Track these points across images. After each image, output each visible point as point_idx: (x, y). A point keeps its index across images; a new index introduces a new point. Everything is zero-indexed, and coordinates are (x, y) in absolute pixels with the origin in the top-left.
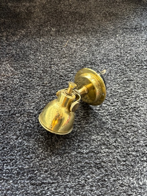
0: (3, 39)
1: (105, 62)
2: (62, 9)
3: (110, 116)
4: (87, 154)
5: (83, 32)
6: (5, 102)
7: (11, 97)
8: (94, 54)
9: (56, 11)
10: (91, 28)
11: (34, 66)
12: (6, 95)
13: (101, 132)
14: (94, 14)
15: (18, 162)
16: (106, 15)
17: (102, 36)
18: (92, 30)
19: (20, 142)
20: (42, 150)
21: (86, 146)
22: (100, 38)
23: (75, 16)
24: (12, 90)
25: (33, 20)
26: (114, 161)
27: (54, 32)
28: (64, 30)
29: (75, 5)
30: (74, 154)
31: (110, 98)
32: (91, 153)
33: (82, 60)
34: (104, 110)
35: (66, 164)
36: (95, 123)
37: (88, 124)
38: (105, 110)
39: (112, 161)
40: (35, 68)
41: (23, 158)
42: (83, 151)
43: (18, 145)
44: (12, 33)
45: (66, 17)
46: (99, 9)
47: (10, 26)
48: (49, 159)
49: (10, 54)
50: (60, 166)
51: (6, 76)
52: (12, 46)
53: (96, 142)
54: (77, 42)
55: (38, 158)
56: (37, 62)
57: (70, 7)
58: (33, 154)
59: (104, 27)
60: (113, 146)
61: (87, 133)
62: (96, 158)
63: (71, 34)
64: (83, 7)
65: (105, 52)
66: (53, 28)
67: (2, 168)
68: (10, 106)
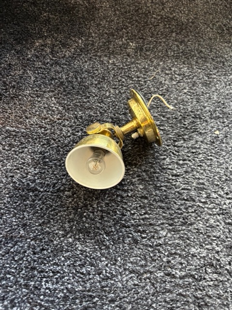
0: (46, 51)
1: (219, 117)
2: (148, 9)
3: (224, 216)
4: (181, 278)
5: (183, 57)
6: (46, 167)
7: (57, 160)
8: (199, 99)
9: (137, 10)
10: (197, 50)
11: (97, 108)
12: (49, 153)
13: (207, 242)
14: (203, 26)
15: (66, 278)
16: (223, 30)
17: (214, 69)
18: (198, 55)
19: (70, 243)
20: (106, 262)
21: (181, 264)
22: (211, 71)
23: (169, 25)
24: (59, 146)
25: (97, 22)
26: (226, 296)
27: (133, 49)
28: (150, 48)
29: (171, 5)
30: (161, 276)
31: (224, 183)
32: (189, 278)
33: (180, 108)
34: (213, 203)
35: (147, 293)
36: (197, 225)
37: (186, 226)
38: (215, 205)
39: (223, 295)
40: (99, 111)
41: (74, 272)
42: (176, 273)
43: (66, 247)
44: (61, 41)
45: (155, 24)
46: (211, 18)
47: (59, 28)
48: (117, 278)
49: (56, 81)
50: (136, 294)
51: (48, 120)
52: (60, 66)
53: (197, 259)
54: (171, 74)
55: (99, 274)
56: (102, 102)
57: (163, 8)
58: (91, 267)
59: (219, 52)
60: (226, 269)
61: (183, 240)
62: (197, 289)
63: (163, 57)
64: (185, 11)
65: (218, 98)
66: (132, 42)
67: (39, 285)
68: (55, 175)
